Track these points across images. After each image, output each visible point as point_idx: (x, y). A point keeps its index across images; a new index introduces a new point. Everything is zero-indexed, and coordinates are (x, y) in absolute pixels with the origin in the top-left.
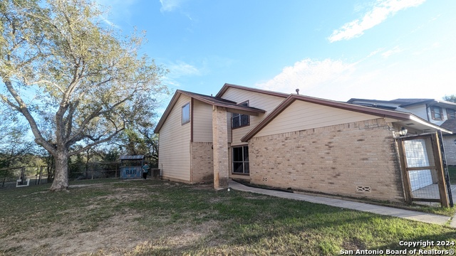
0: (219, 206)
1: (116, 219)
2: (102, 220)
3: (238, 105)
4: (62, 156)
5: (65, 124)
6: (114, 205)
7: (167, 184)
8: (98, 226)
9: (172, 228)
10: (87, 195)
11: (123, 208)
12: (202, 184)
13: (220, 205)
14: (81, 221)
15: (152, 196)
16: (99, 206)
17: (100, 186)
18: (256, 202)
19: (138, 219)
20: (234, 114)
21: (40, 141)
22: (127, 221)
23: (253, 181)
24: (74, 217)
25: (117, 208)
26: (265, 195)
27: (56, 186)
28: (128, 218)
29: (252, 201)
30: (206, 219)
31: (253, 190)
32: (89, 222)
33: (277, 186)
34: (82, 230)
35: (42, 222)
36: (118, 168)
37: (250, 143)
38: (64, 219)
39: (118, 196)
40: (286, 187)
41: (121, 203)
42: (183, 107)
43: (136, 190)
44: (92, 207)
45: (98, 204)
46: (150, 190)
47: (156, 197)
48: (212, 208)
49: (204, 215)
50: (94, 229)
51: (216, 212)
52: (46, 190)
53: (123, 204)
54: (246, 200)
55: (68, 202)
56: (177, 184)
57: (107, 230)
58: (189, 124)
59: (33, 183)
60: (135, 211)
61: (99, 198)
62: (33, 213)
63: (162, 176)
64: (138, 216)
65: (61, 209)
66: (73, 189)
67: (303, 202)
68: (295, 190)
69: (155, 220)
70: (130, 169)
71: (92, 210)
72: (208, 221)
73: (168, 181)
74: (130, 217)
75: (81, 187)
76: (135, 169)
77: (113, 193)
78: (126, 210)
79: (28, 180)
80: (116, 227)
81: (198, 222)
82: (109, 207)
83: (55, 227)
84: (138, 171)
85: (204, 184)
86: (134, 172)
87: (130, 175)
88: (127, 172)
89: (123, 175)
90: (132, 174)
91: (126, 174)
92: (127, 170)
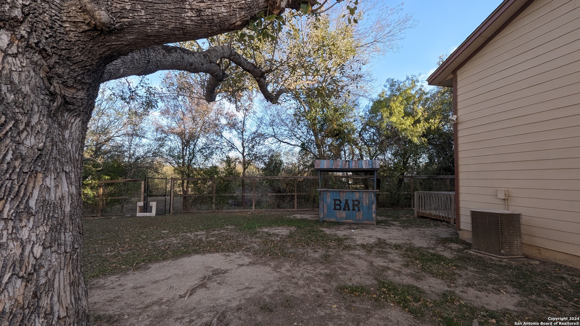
70: (343, 197)
76: (356, 196)
84: (364, 203)
86: (354, 205)
87: (343, 214)
88: (335, 205)
89: (326, 211)
90: (349, 210)
91: (335, 209)
92: (335, 200)
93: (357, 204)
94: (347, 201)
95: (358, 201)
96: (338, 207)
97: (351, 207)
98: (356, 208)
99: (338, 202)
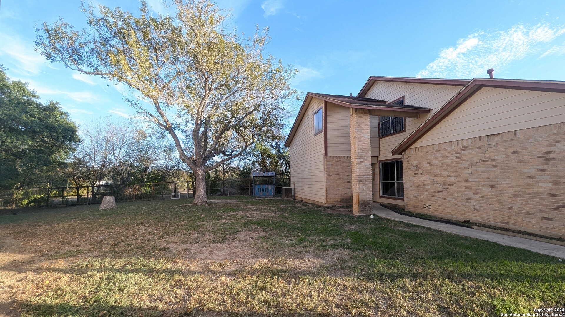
0: (354, 235)
1: (242, 236)
2: (230, 235)
3: (389, 105)
4: (200, 172)
5: (201, 140)
6: (243, 221)
7: (299, 205)
8: (226, 239)
9: (294, 251)
10: (222, 210)
11: (251, 225)
12: (339, 207)
13: (356, 233)
14: (213, 233)
15: (280, 216)
16: (230, 222)
17: (233, 202)
18: (407, 235)
19: (262, 238)
20: (383, 118)
21: (183, 157)
22: (252, 238)
23: (409, 208)
24: (209, 229)
25: (245, 225)
26: (423, 227)
27: (197, 200)
28: (253, 235)
29: (400, 233)
30: (334, 247)
31: (406, 219)
32: (220, 234)
33: (447, 217)
34: (213, 241)
35: (185, 230)
36: (251, 186)
37: (406, 157)
38: (201, 229)
39: (247, 214)
40: (462, 218)
41: (250, 220)
42: (315, 114)
43: (266, 209)
44: (224, 221)
45: (230, 220)
46: (280, 210)
47: (284, 217)
48: (345, 235)
49: (334, 242)
50: (223, 241)
51: (349, 241)
52: (191, 203)
53: (251, 222)
54: (393, 232)
55: (206, 215)
56: (310, 205)
57: (233, 244)
58: (323, 134)
59: (184, 196)
60: (261, 229)
61: (231, 213)
62: (179, 222)
63: (294, 196)
64: (263, 234)
65: (200, 221)
66: (211, 203)
67: (484, 241)
68: (476, 224)
69: (279, 240)
70: (262, 187)
71: (224, 224)
72: (337, 249)
73: (301, 202)
74: (256, 234)
75: (218, 203)
76: (267, 186)
77: (244, 210)
78: (253, 227)
79: (179, 194)
80: (242, 242)
81: (325, 248)
82: (238, 223)
83: (194, 235)
84: (270, 189)
85: (342, 207)
86: (266, 190)
87: (262, 193)
88: (259, 190)
89: (255, 193)
90: (264, 192)
91: (259, 192)
92: (259, 188)
93: (267, 189)
94: (263, 188)
95: (267, 188)
96: (260, 191)
97: (265, 191)
98: (267, 191)
99: (260, 189)
